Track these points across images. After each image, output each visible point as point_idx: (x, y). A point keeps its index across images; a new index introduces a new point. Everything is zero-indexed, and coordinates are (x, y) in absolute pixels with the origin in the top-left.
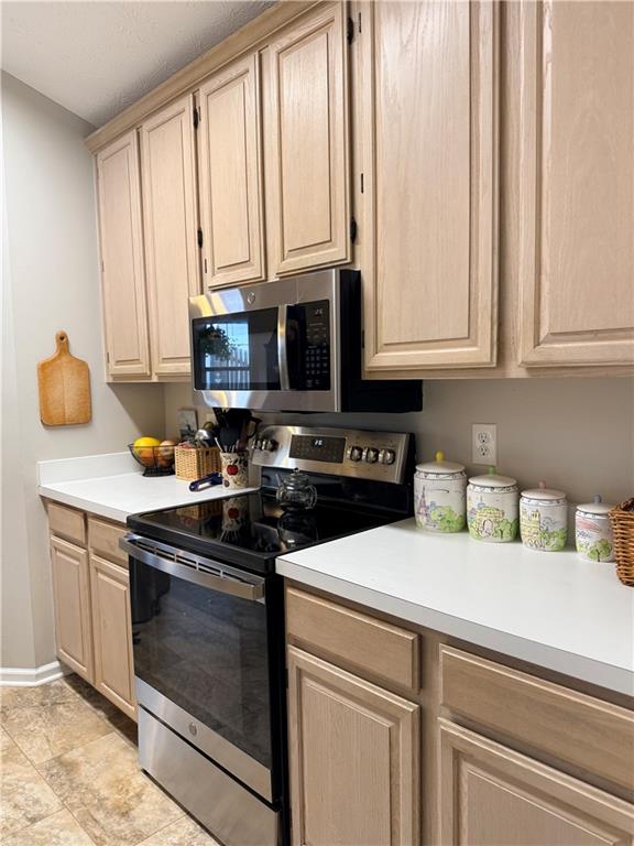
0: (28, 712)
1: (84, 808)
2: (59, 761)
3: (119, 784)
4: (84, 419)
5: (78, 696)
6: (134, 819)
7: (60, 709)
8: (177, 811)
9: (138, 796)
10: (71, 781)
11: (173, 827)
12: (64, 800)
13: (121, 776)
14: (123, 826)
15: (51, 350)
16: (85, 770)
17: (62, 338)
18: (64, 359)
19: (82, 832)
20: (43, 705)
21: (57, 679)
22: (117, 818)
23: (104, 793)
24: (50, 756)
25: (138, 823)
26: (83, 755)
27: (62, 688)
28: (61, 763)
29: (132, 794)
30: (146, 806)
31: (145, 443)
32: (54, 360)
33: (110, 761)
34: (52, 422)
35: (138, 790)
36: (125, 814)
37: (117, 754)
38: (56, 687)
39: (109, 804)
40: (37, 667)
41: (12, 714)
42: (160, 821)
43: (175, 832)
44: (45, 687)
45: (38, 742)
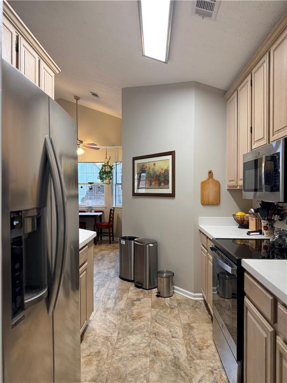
0: (187, 307)
1: (188, 341)
2: (189, 325)
3: (203, 340)
4: (217, 203)
5: (205, 308)
6: (202, 352)
7: (197, 310)
8: (218, 357)
9: (208, 347)
10: (189, 332)
11: (213, 361)
12: (184, 336)
13: (206, 338)
14: (198, 353)
15: (205, 177)
16: (195, 330)
17: (210, 173)
18: (210, 180)
19: (184, 348)
20: (193, 306)
21: (201, 300)
22: (197, 349)
23: (197, 340)
24: (187, 322)
25: (202, 354)
26: (197, 326)
27: (201, 304)
28: (189, 326)
29: (206, 345)
30: (208, 351)
31: (240, 214)
32: (207, 180)
33: (204, 332)
34: (205, 203)
35: (208, 345)
36: (200, 350)
37: (207, 331)
38: (200, 303)
39: (197, 344)
40: (195, 293)
41: (182, 306)
42: (210, 357)
43: (213, 363)
44: (196, 301)
45: (186, 316)
